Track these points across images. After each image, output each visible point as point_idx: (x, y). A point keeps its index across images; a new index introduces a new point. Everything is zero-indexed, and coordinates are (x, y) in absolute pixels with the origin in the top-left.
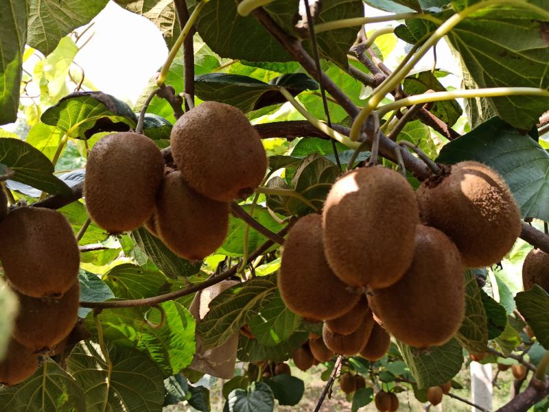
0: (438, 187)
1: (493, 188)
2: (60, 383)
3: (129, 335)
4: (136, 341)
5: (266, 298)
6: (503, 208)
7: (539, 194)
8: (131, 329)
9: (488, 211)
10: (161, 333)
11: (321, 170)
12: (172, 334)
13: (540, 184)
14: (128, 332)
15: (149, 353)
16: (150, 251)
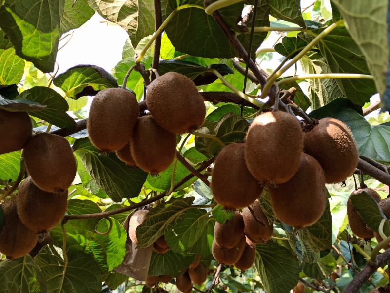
0: (311, 131)
1: (344, 133)
2: (32, 271)
3: (81, 242)
4: (85, 247)
5: (180, 217)
6: (350, 145)
7: (366, 144)
8: (82, 237)
9: (341, 145)
10: (103, 241)
11: (234, 123)
12: (111, 242)
13: (366, 139)
14: (80, 240)
15: (93, 256)
16: (104, 183)
